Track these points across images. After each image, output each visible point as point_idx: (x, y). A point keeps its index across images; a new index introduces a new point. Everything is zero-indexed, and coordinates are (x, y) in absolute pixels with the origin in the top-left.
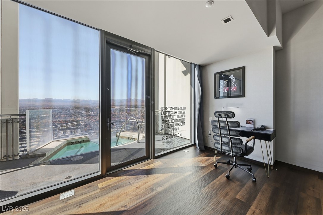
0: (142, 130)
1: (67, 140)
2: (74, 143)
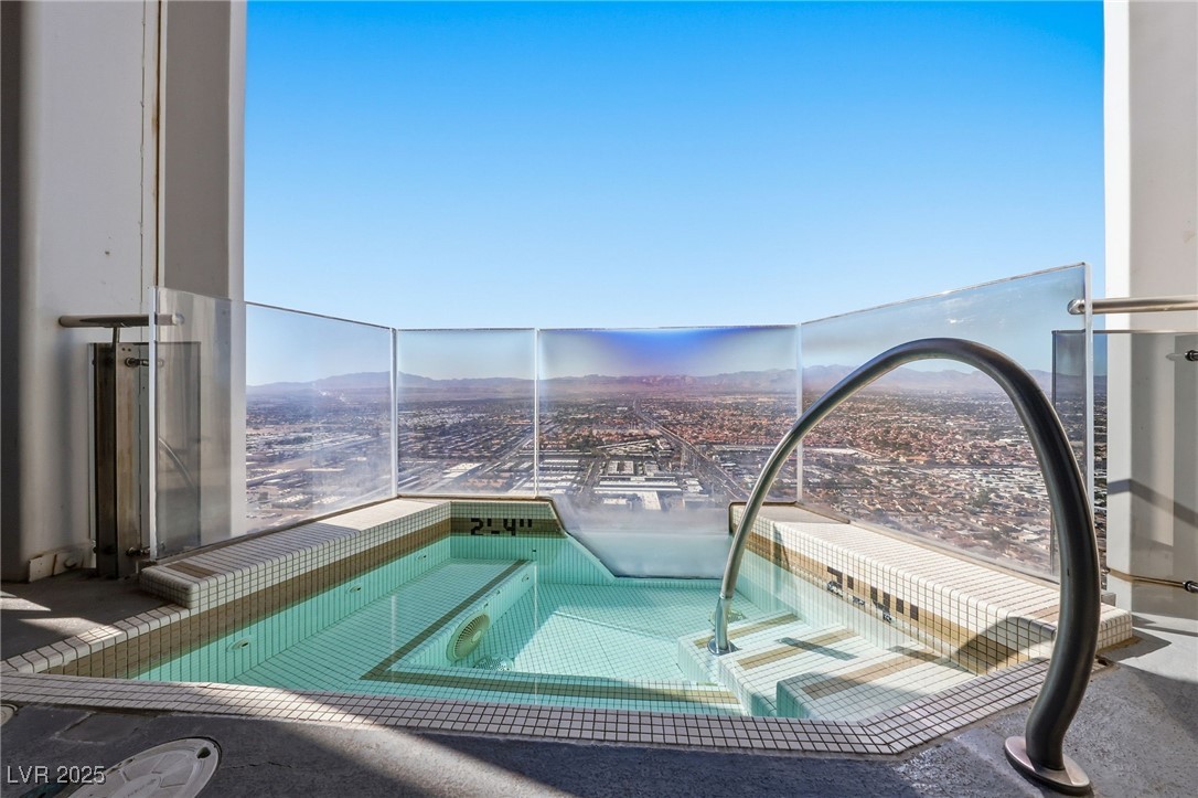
0: (871, 494)
1: (452, 504)
2: (485, 524)
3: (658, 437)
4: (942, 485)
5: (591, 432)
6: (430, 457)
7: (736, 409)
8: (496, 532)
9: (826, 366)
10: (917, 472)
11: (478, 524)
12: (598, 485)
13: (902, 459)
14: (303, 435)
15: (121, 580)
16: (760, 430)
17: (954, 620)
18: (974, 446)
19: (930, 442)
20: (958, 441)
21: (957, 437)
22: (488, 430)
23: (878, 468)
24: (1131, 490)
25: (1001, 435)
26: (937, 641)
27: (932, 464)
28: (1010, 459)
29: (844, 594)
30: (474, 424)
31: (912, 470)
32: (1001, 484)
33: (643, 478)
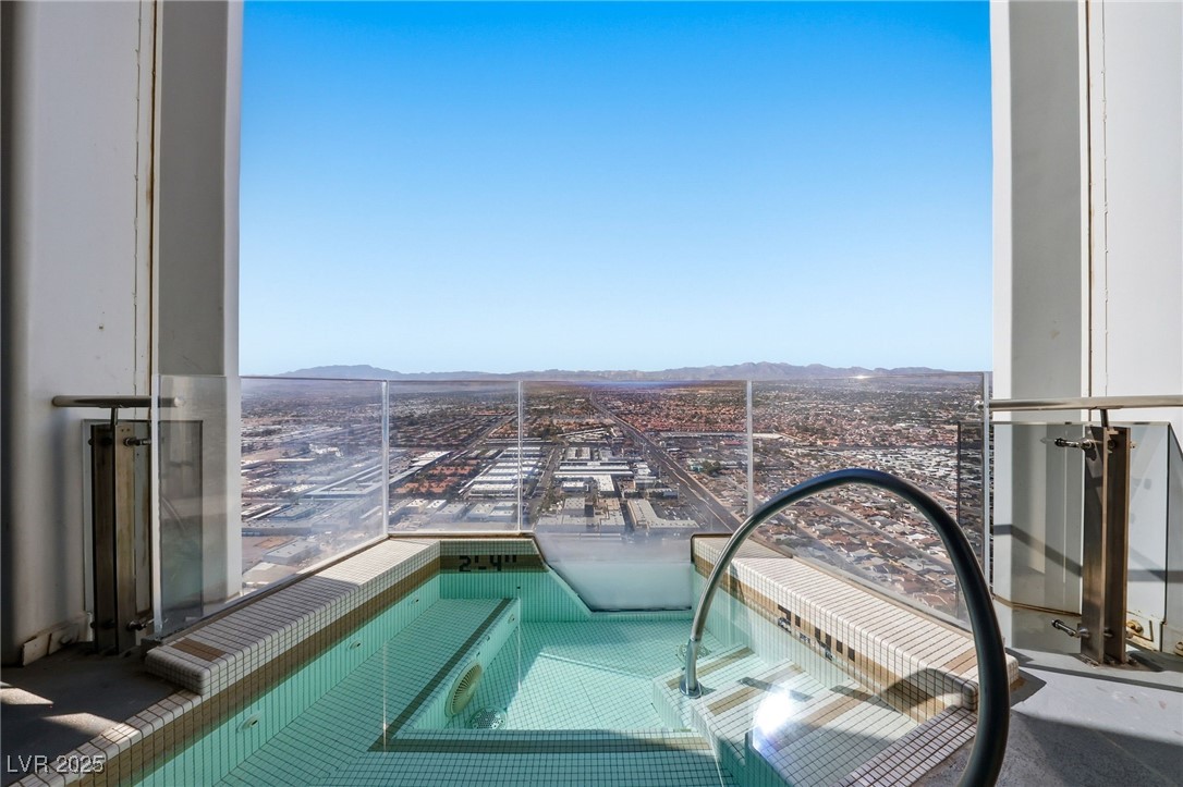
0: (793, 474)
1: (442, 543)
2: (473, 561)
3: (612, 426)
4: (851, 465)
5: (552, 422)
6: (399, 446)
7: (680, 399)
8: (482, 568)
9: (756, 363)
10: (831, 454)
11: (466, 561)
12: (558, 469)
13: (819, 443)
14: (273, 427)
15: (121, 655)
16: (700, 418)
17: (884, 665)
18: (876, 430)
19: (841, 427)
20: (864, 425)
21: (863, 422)
22: (455, 419)
23: (800, 451)
24: (1012, 533)
25: (898, 420)
26: (870, 680)
27: (842, 447)
28: (905, 440)
29: (793, 631)
30: (443, 414)
31: (827, 452)
32: (897, 463)
33: (598, 463)
